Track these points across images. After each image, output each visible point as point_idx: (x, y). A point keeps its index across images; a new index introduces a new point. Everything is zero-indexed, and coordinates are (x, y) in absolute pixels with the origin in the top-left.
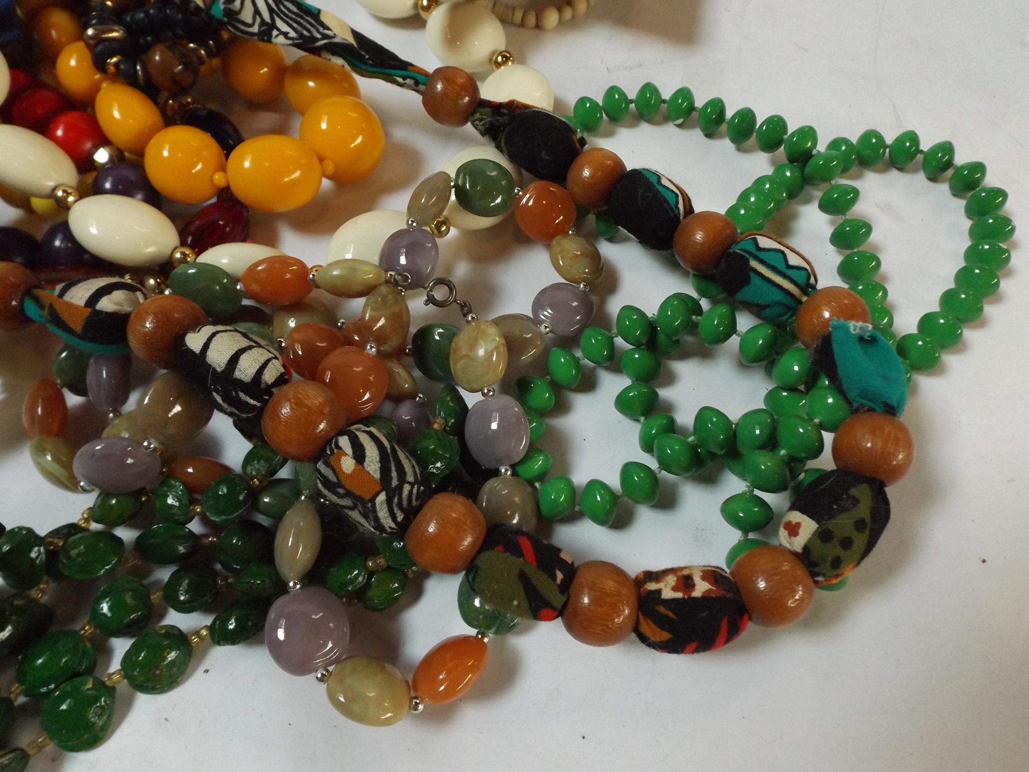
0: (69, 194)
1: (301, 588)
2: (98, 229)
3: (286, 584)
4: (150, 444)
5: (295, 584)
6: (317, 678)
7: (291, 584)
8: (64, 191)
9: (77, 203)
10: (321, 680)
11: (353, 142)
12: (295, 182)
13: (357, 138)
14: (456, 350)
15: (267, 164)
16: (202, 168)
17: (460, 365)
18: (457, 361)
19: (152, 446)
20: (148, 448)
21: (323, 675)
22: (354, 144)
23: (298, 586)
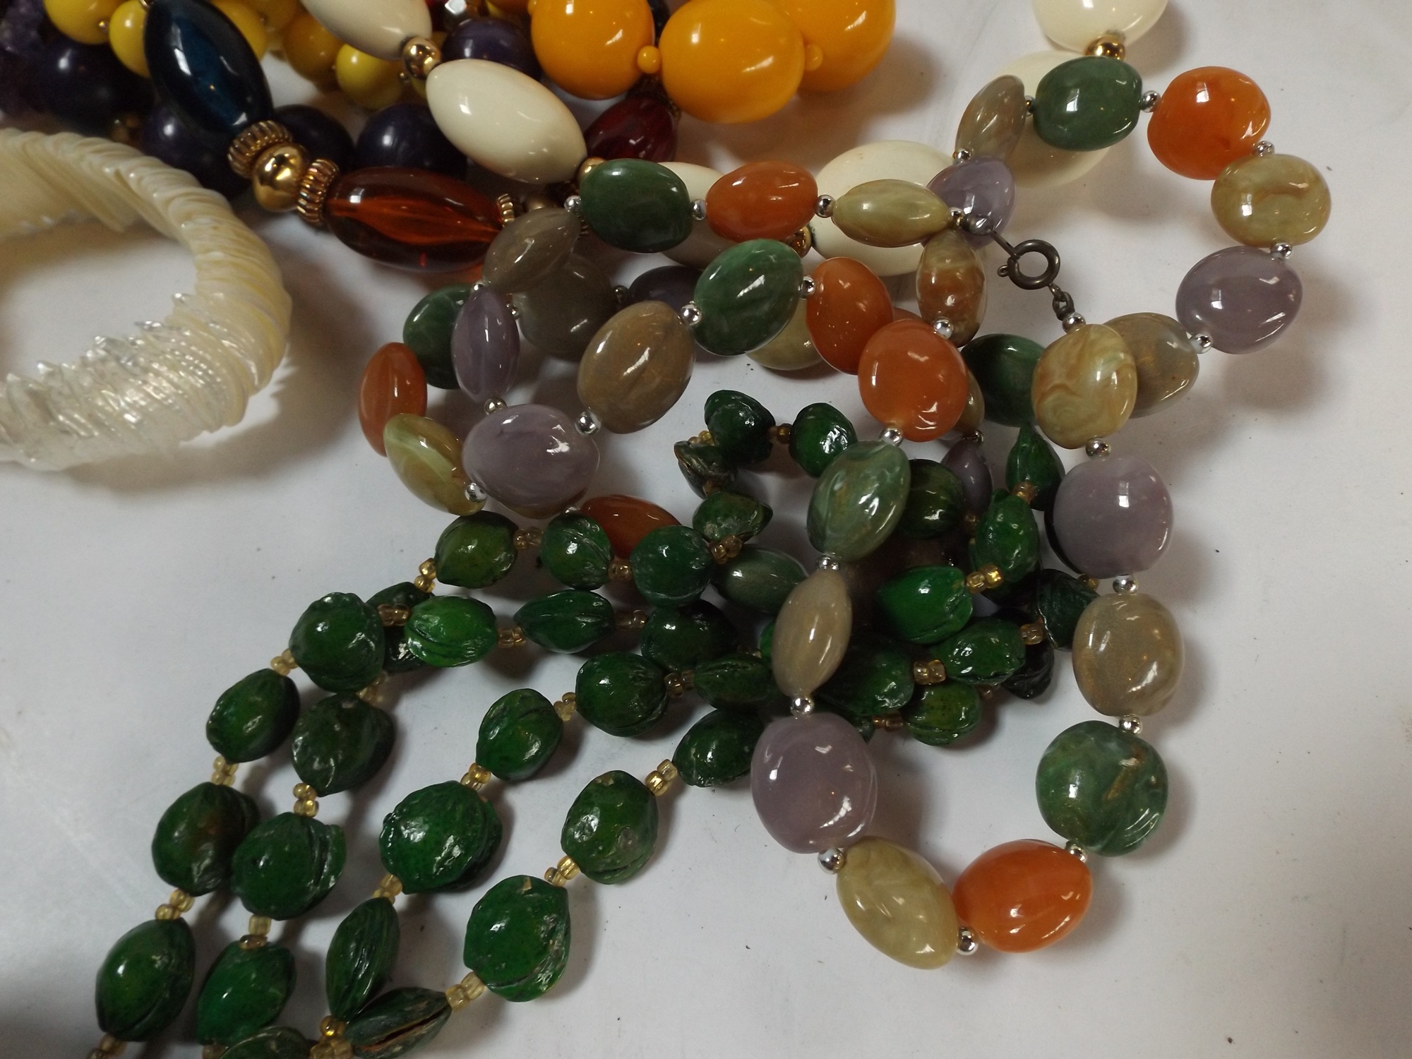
0: (428, 53)
1: (814, 711)
2: (471, 108)
3: (789, 701)
4: (589, 421)
5: (804, 703)
6: (824, 863)
7: (798, 702)
8: (420, 48)
9: (437, 69)
10: (829, 866)
11: (852, 21)
12: (764, 74)
13: (859, 15)
14: (1044, 377)
15: (722, 40)
16: (622, 40)
17: (1050, 400)
18: (1044, 396)
19: (593, 426)
20: (585, 428)
21: (834, 860)
22: (852, 26)
23: (808, 709)
